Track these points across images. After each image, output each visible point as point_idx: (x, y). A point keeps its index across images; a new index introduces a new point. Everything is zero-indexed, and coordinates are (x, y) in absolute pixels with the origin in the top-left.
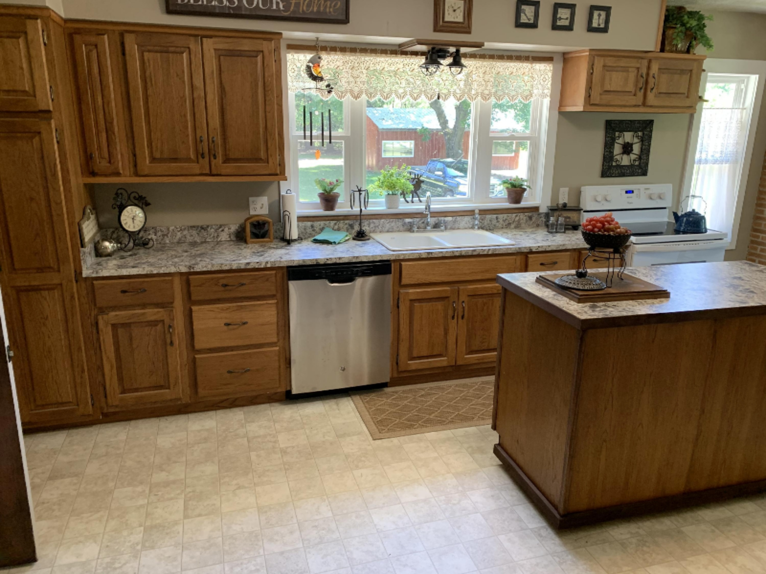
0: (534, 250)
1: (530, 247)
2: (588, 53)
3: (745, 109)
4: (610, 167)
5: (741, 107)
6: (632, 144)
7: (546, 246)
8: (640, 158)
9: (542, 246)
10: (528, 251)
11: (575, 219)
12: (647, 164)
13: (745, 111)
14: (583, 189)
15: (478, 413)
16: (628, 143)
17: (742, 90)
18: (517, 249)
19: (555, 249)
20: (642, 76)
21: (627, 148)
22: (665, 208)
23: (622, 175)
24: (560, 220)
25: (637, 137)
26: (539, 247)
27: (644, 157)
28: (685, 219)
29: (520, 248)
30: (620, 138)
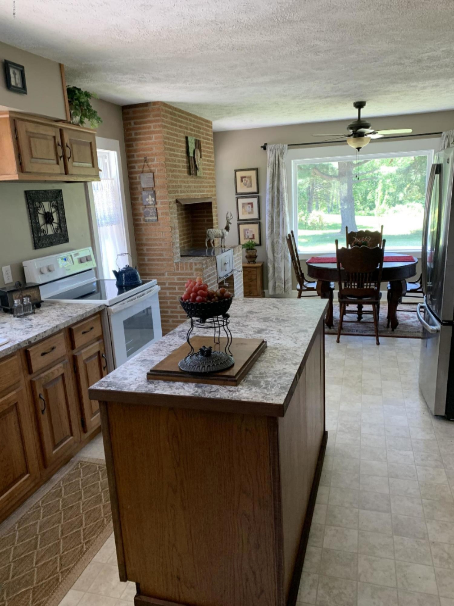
0: (33, 342)
1: (28, 340)
2: (8, 116)
3: (113, 179)
4: (39, 238)
5: (109, 177)
6: (52, 213)
7: (42, 333)
8: (60, 226)
9: (39, 335)
10: (28, 344)
11: (36, 296)
12: (66, 231)
13: (113, 181)
14: (24, 263)
15: (56, 568)
16: (48, 213)
17: (106, 163)
18: (16, 346)
19: (50, 333)
20: (59, 145)
21: (48, 218)
22: (90, 269)
23: (51, 244)
24: (25, 301)
25: (53, 206)
26: (36, 336)
27: (62, 225)
28: (124, 275)
29: (19, 345)
30: (41, 208)
